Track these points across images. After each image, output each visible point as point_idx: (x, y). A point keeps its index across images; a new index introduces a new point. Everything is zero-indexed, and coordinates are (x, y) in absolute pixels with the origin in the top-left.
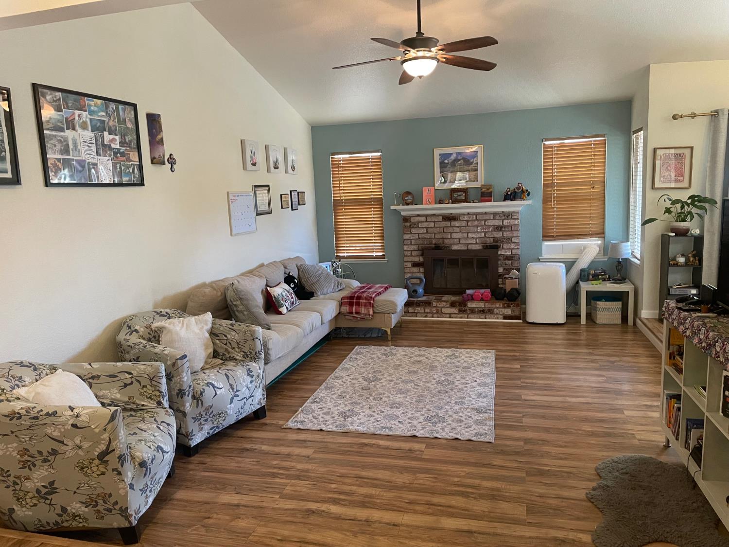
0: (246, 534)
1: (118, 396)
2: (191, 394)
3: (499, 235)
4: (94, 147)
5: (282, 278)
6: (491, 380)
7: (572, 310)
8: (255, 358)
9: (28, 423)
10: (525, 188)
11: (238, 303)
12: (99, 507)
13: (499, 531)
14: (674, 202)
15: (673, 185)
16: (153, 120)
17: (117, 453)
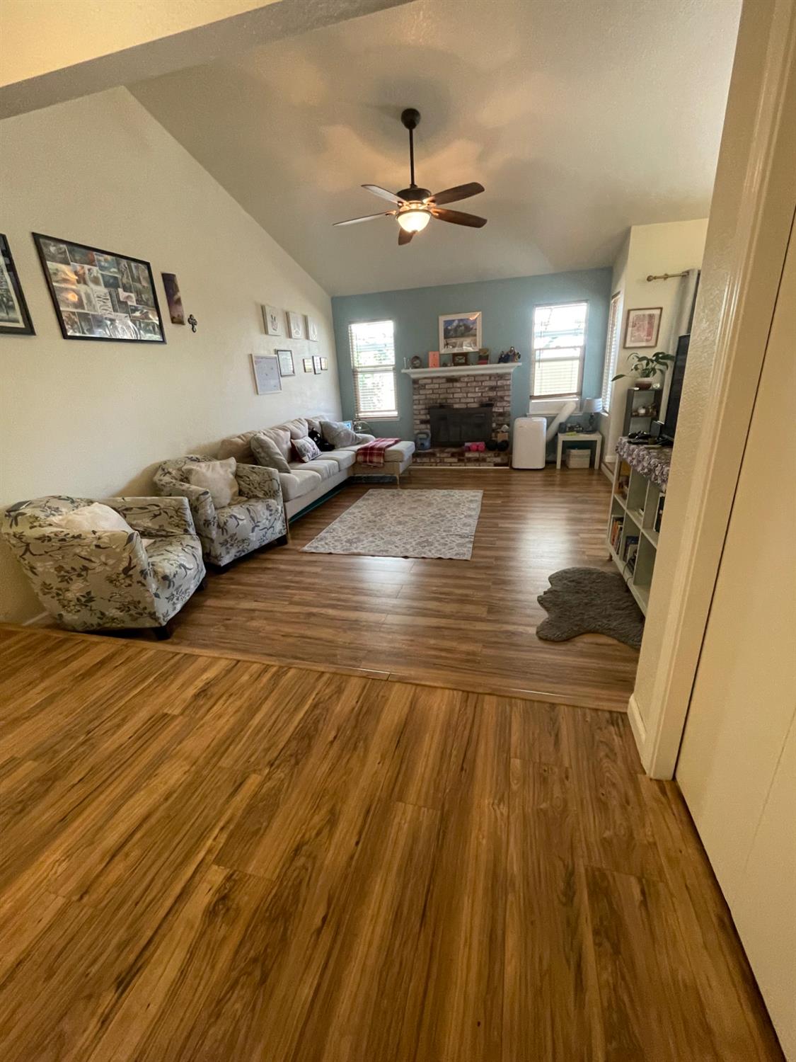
0: (257, 631)
1: (150, 525)
2: (216, 524)
3: (492, 394)
4: (109, 304)
5: (307, 432)
6: (476, 513)
7: (550, 458)
8: (273, 494)
9: (58, 544)
10: (516, 351)
11: (260, 450)
12: (131, 612)
13: (463, 627)
14: (641, 359)
15: (644, 344)
16: (169, 280)
17: (138, 568)
